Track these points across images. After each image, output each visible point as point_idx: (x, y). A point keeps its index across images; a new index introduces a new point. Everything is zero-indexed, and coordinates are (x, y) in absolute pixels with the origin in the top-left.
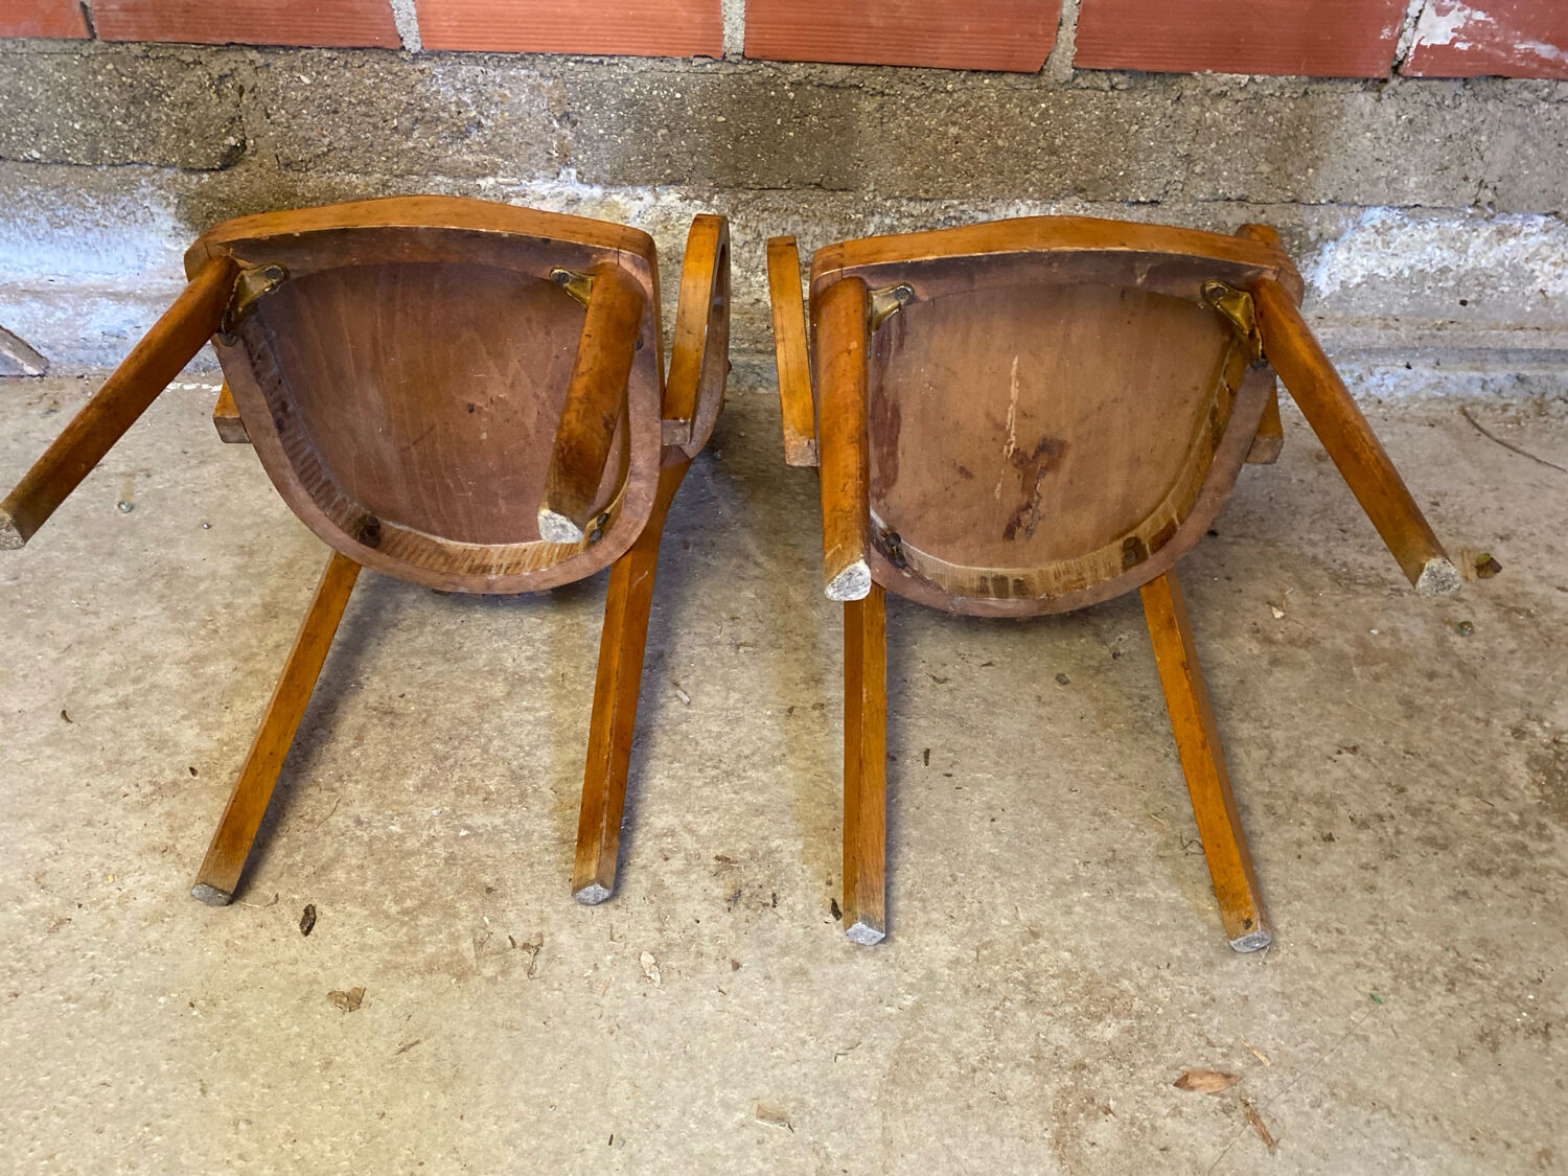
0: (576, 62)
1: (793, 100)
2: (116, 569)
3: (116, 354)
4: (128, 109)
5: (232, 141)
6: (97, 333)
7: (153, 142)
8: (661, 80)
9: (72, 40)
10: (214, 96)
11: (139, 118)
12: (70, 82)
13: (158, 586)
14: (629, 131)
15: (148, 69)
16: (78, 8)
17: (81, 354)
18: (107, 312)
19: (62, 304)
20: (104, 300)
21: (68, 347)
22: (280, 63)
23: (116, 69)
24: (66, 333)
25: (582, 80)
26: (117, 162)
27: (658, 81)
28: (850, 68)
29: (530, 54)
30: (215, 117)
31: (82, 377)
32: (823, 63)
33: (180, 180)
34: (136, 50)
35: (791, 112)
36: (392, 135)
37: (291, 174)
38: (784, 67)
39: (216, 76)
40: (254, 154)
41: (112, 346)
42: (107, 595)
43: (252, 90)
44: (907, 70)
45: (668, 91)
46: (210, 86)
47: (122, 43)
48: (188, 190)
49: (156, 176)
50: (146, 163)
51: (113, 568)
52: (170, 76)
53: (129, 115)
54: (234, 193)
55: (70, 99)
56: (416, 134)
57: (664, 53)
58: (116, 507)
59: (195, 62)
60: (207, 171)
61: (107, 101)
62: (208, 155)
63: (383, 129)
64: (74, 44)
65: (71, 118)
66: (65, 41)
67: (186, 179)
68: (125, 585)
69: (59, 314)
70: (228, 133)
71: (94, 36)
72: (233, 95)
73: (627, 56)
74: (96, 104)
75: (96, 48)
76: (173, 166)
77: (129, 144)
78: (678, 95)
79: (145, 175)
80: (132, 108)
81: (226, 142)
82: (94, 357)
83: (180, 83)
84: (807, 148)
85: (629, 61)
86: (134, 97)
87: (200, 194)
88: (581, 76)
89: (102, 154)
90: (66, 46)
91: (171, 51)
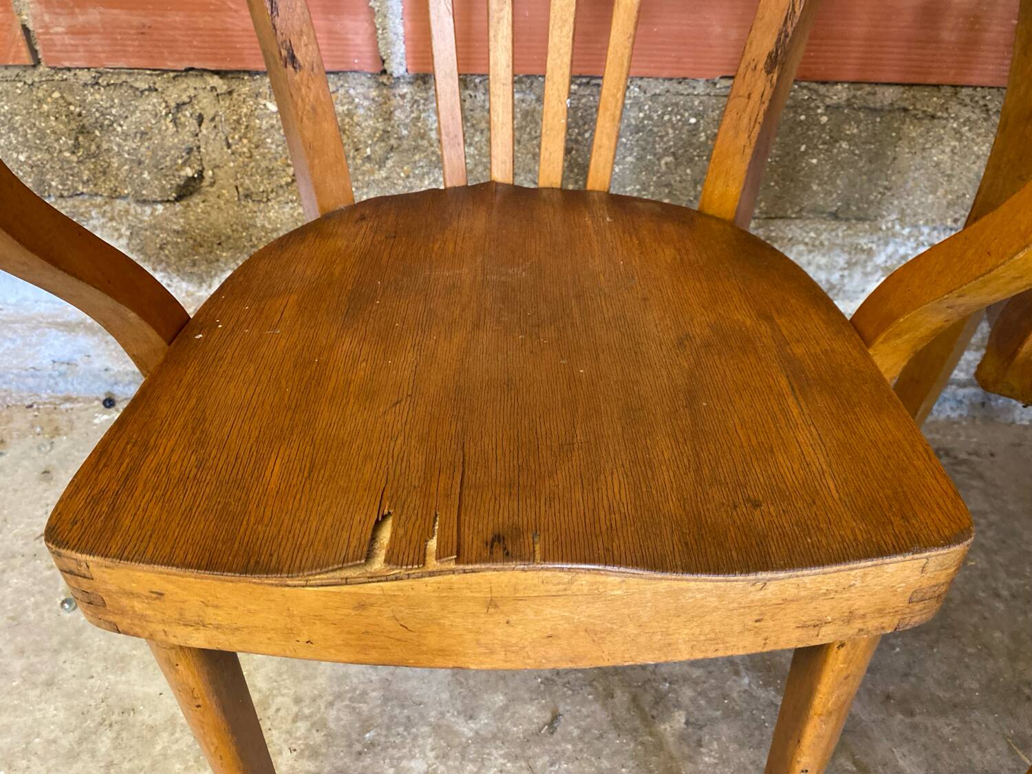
0: (580, 85)
1: (825, 125)
2: (54, 711)
3: (67, 382)
4: (76, 139)
5: (189, 172)
6: (47, 362)
7: (104, 173)
8: (677, 104)
9: (16, 66)
10: (171, 125)
11: (88, 149)
12: (13, 113)
13: (104, 743)
14: (629, 159)
15: (98, 96)
16: (19, 32)
17: (31, 382)
18: (56, 343)
19: (10, 335)
20: (54, 332)
21: (18, 376)
22: (245, 90)
23: (62, 97)
24: (15, 362)
25: (585, 105)
26: (66, 194)
27: (672, 104)
28: (902, 89)
29: (527, 76)
30: (171, 148)
31: (31, 406)
32: (870, 83)
33: (132, 211)
34: (85, 76)
35: (820, 137)
36: (363, 164)
37: (251, 204)
38: (822, 89)
39: (173, 104)
40: (212, 184)
41: (62, 375)
42: (43, 760)
43: (213, 119)
44: (970, 91)
45: (682, 116)
46: (167, 114)
47: (69, 69)
48: (141, 221)
49: (107, 208)
50: (96, 194)
51: (51, 710)
52: (122, 104)
53: (77, 146)
54: (189, 224)
55: (13, 129)
56: (389, 163)
57: (682, 74)
58: (60, 602)
59: (150, 89)
60: (162, 202)
61: (54, 132)
62: (163, 187)
63: (354, 158)
64: (16, 71)
65: (16, 149)
66: (7, 67)
67: (139, 210)
68: (66, 741)
69: (8, 344)
70: (184, 164)
71: (37, 63)
72: (192, 125)
73: (642, 78)
74: (42, 135)
75: (41, 74)
76: (125, 197)
77: (79, 174)
78: (693, 120)
79: (95, 206)
80: (81, 139)
81: (182, 173)
82: (44, 384)
83: (134, 112)
84: (828, 176)
85: (643, 83)
86: (83, 127)
87: (153, 227)
88: (584, 100)
89: (50, 186)
90: (8, 73)
91: (124, 77)
